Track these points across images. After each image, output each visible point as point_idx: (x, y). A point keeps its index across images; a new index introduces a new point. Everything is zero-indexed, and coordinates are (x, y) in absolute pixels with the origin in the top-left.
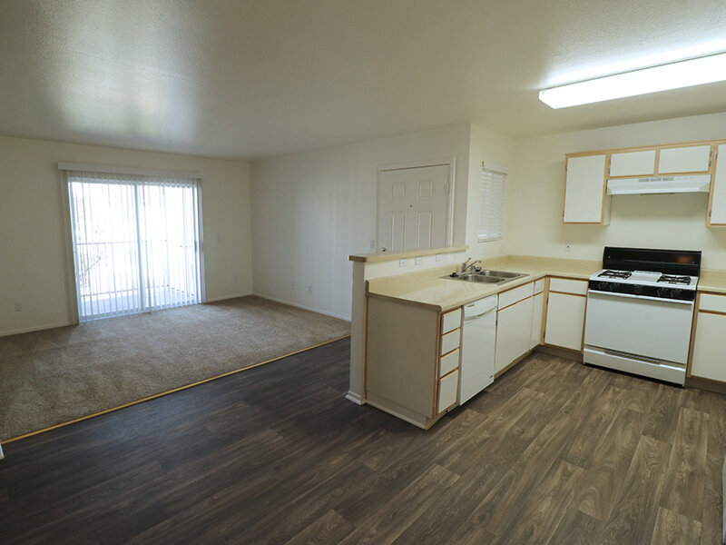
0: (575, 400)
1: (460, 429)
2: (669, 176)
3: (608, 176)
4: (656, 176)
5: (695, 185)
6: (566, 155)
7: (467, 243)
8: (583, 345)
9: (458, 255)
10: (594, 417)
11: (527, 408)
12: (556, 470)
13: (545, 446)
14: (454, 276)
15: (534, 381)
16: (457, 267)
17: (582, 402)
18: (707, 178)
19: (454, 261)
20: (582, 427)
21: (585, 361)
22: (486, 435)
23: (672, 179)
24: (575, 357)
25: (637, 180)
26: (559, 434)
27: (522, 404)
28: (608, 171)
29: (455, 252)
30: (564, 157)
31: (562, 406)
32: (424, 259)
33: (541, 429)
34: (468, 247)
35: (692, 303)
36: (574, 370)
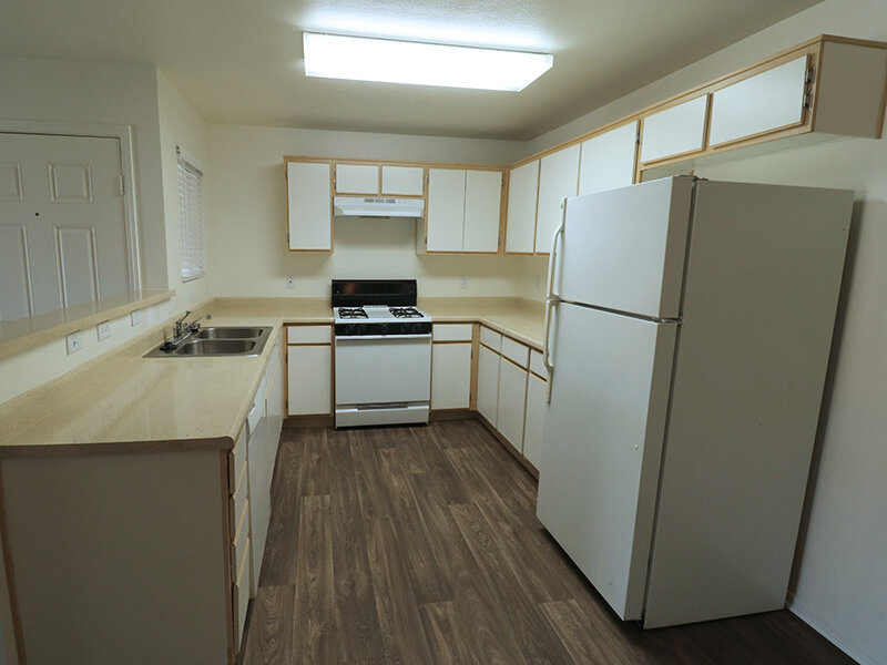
0: (365, 490)
1: (272, 649)
2: (392, 198)
3: (335, 193)
4: (379, 197)
5: (411, 210)
6: (285, 157)
7: (170, 288)
8: (334, 406)
9: (162, 308)
10: (397, 504)
11: (328, 534)
12: (432, 630)
13: (391, 592)
14: (167, 348)
15: (305, 481)
16: (164, 332)
17: (372, 488)
18: (421, 203)
19: (157, 319)
20: (399, 528)
21: (337, 425)
22: (315, 630)
23: (394, 202)
24: (326, 423)
25: (363, 199)
26: (389, 556)
27: (319, 527)
28: (334, 186)
29: (157, 304)
30: (282, 161)
31: (359, 507)
32: (114, 326)
33: (367, 562)
34: (174, 293)
35: (430, 335)
36: (332, 441)
